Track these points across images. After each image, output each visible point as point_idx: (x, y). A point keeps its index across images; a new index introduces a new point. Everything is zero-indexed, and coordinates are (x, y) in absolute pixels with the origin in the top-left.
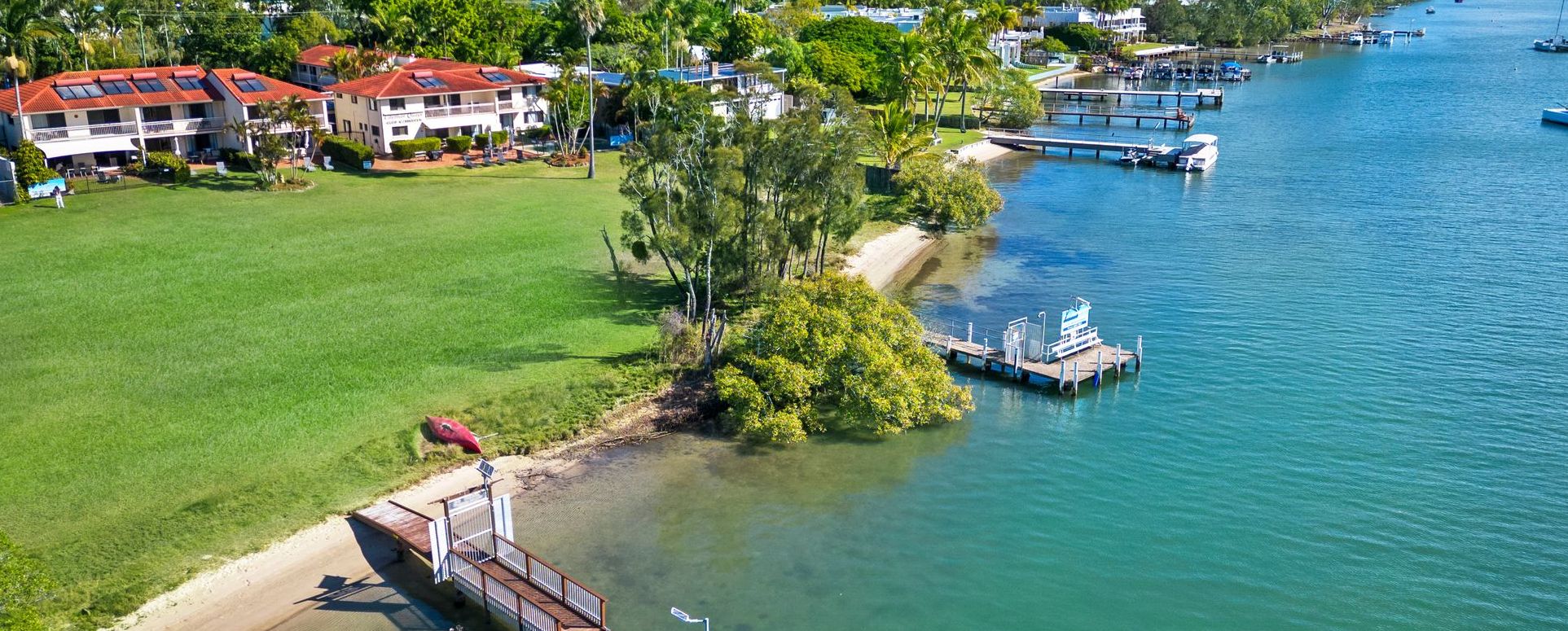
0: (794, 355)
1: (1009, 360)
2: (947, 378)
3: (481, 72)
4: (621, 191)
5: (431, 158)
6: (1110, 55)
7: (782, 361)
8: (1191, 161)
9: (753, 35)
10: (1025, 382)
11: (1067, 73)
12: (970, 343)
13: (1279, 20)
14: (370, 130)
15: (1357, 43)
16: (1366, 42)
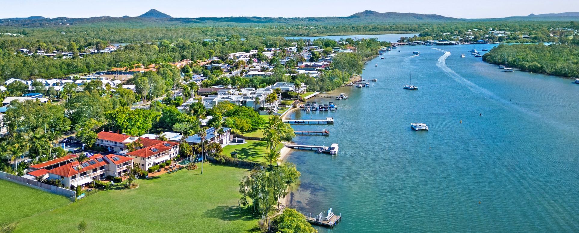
0: (288, 228)
1: (320, 221)
2: (313, 228)
3: (163, 144)
4: (240, 192)
5: (159, 171)
6: (299, 100)
7: (286, 229)
8: (333, 152)
9: (220, 118)
10: (324, 226)
11: (291, 109)
12: (311, 218)
13: (340, 83)
14: (141, 165)
15: (360, 87)
16: (362, 86)
